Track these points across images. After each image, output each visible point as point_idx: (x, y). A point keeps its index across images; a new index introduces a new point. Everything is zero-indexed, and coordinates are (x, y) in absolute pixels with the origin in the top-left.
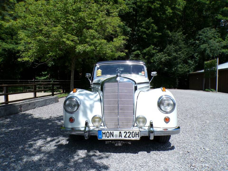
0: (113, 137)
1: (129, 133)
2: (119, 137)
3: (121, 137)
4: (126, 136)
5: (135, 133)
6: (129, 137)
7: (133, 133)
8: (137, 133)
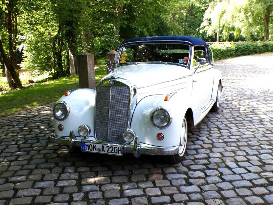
0: (96, 151)
1: (112, 148)
2: (102, 151)
3: (104, 152)
4: (109, 151)
5: (118, 148)
6: (111, 152)
7: (116, 149)
8: (120, 149)
